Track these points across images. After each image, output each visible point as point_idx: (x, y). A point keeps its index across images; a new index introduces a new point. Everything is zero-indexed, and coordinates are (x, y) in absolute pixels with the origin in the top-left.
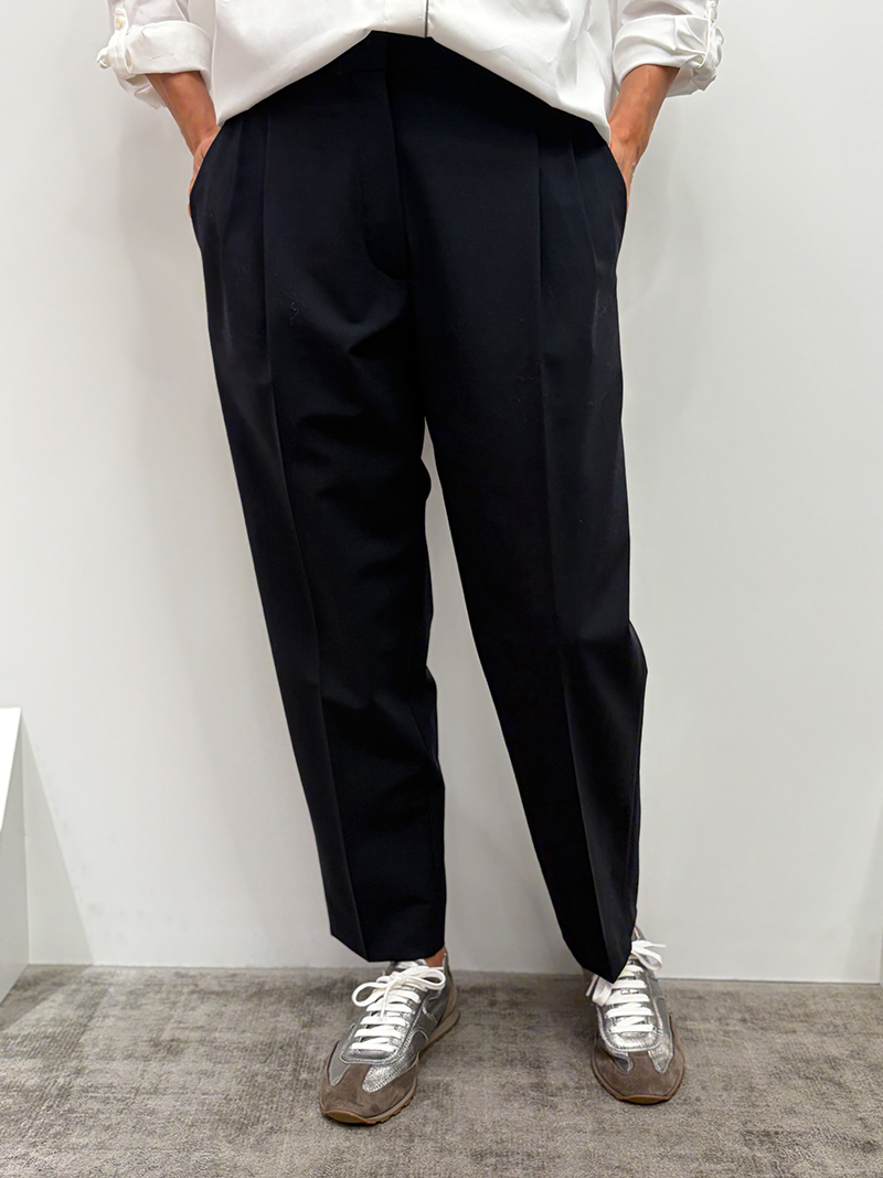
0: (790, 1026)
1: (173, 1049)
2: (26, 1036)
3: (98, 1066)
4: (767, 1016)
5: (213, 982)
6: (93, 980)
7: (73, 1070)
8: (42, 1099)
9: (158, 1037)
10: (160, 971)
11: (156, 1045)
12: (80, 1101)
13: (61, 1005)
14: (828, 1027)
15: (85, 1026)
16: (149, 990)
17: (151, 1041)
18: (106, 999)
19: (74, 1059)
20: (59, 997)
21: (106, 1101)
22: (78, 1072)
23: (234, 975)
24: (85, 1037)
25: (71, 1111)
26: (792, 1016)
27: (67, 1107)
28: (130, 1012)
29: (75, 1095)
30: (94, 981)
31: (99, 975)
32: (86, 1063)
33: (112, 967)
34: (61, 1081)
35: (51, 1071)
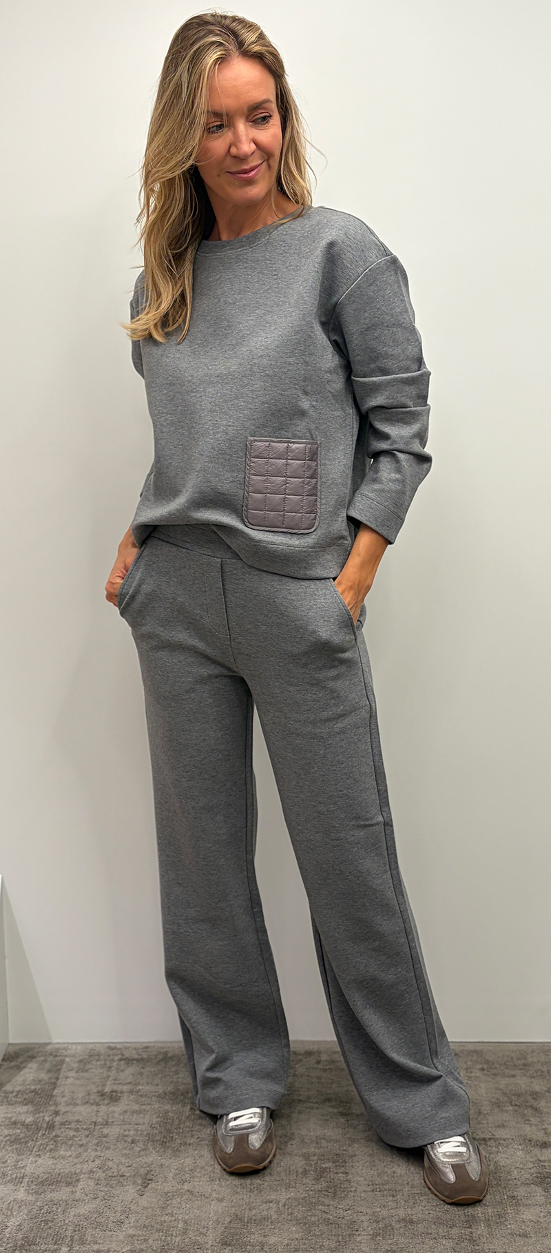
0: (513, 1072)
1: (114, 1097)
2: (19, 1092)
4: (498, 1066)
5: (134, 1052)
6: (54, 1054)
7: (53, 1112)
8: (38, 1129)
9: (103, 1090)
10: (97, 1045)
11: (102, 1095)
13: (36, 1071)
15: (55, 1084)
16: (92, 1059)
17: (99, 1092)
18: (64, 1066)
20: (33, 1065)
22: (57, 1113)
23: (147, 1047)
27: (54, 1134)
28: (82, 1074)
29: (57, 1127)
31: (58, 1050)
32: (60, 1107)
34: (47, 1119)
35: (39, 1112)
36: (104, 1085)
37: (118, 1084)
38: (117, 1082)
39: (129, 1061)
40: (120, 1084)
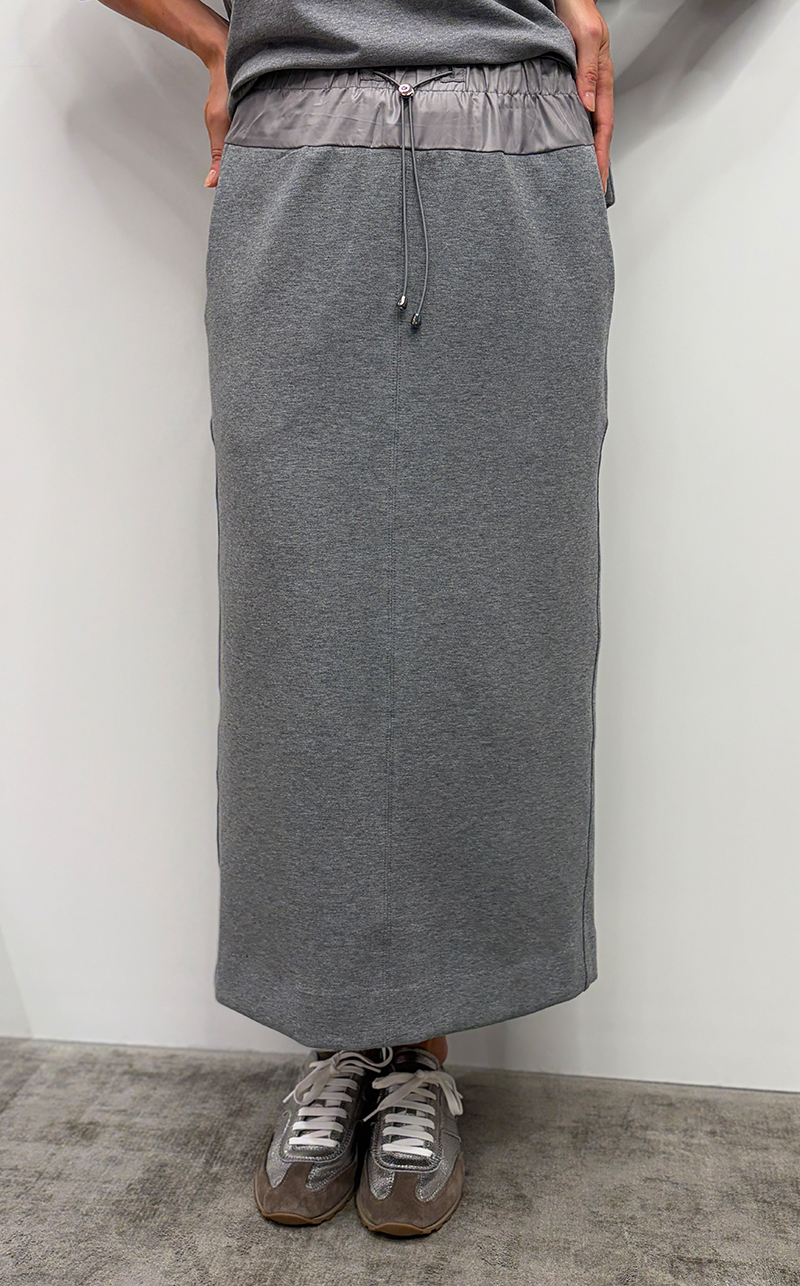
1: (85, 1132)
3: (7, 1147)
4: (740, 1129)
9: (76, 1120)
11: (72, 1128)
15: (7, 1103)
16: (81, 1068)
17: (68, 1122)
23: (172, 1057)
28: (56, 1091)
30: (27, 1056)
36: (82, 1112)
37: (105, 1111)
38: (104, 1108)
39: (136, 1076)
40: (108, 1111)
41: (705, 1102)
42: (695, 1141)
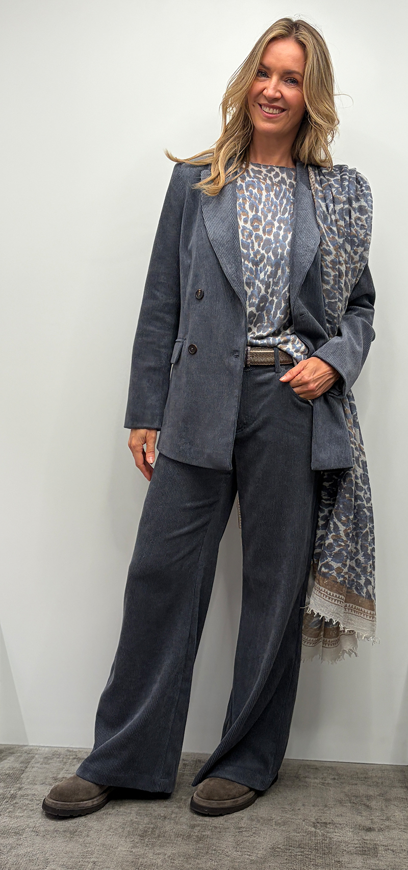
3: (29, 787)
7: (18, 788)
8: (4, 798)
10: (60, 749)
11: (56, 780)
12: (21, 800)
13: (13, 762)
14: (373, 783)
16: (54, 757)
18: (33, 760)
19: (18, 783)
20: (12, 758)
21: (32, 800)
22: (20, 789)
24: (23, 775)
25: (16, 803)
26: (358, 778)
27: (14, 802)
28: (45, 766)
29: (18, 797)
30: (28, 752)
31: (31, 750)
32: (23, 785)
33: (37, 746)
41: (332, 768)
42: (327, 782)
